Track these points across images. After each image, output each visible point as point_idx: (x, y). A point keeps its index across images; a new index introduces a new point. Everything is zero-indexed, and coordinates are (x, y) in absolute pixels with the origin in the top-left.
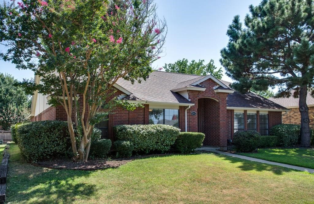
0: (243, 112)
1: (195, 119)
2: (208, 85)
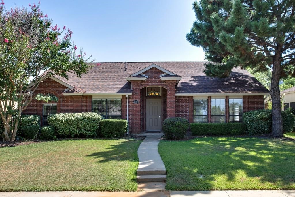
0: (207, 98)
1: (138, 106)
2: (153, 74)
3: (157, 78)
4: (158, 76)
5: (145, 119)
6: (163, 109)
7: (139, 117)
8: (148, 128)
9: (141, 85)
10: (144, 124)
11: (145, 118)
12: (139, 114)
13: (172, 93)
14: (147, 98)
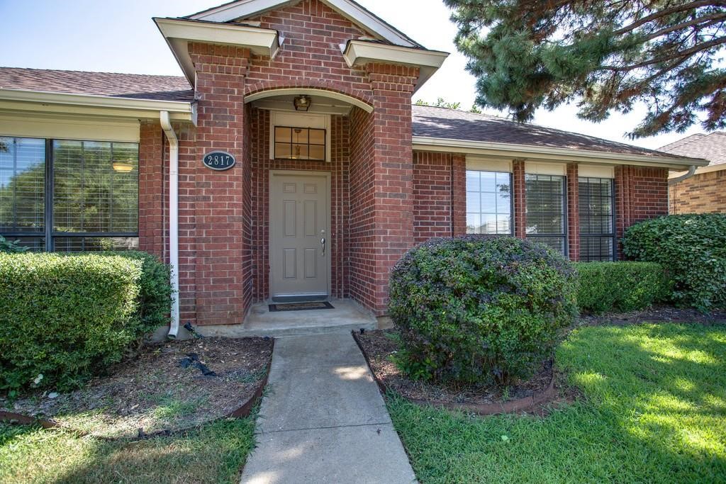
0: (510, 170)
1: (231, 185)
2: (308, 31)
3: (330, 52)
4: (332, 45)
5: (267, 252)
6: (339, 213)
7: (238, 239)
8: (279, 289)
9: (247, 81)
10: (261, 271)
11: (267, 248)
12: (238, 226)
13: (397, 130)
14: (272, 166)
